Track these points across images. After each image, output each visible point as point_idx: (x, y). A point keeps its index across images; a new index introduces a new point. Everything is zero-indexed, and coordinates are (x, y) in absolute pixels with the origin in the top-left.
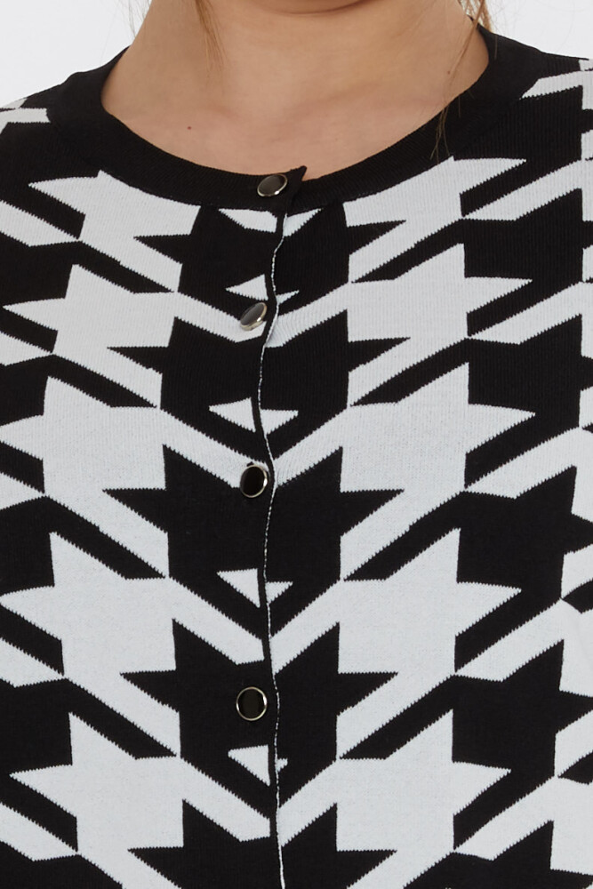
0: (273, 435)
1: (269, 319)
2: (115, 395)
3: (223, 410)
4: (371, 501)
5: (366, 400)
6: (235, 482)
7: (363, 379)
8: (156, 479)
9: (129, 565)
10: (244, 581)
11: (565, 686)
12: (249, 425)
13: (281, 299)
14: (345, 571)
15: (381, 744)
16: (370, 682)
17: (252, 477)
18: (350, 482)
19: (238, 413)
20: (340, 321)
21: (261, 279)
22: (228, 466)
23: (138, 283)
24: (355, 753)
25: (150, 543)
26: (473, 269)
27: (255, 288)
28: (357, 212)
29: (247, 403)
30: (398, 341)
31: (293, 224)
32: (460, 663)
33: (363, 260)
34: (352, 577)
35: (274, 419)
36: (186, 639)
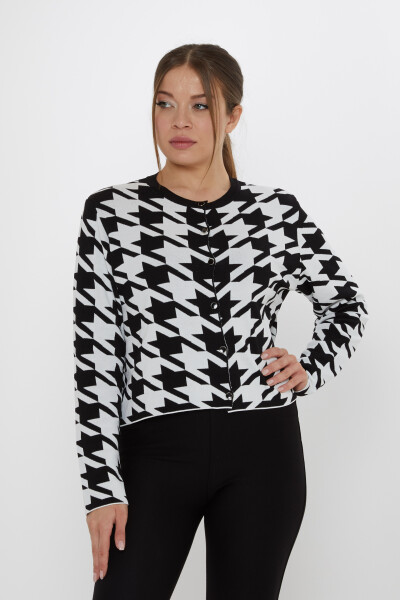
0: (214, 254)
1: (209, 231)
3: (202, 248)
4: (236, 266)
5: (232, 247)
6: (207, 262)
7: (231, 243)
8: (189, 261)
9: (185, 278)
10: (209, 281)
12: (208, 251)
13: (210, 227)
14: (231, 280)
16: (236, 302)
17: (210, 261)
18: (231, 262)
19: (205, 248)
20: (223, 232)
21: (205, 222)
22: (205, 259)
23: (178, 222)
24: (234, 316)
25: (189, 274)
27: (204, 224)
29: (207, 246)
30: (236, 236)
33: (223, 220)
34: (233, 281)
35: (214, 250)
36: (198, 292)
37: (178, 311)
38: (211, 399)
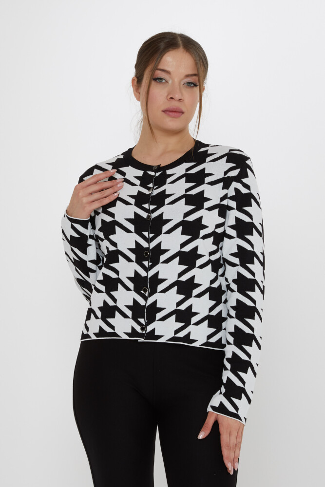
0: (152, 210)
1: (152, 190)
2: (127, 203)
3: (144, 206)
4: (168, 221)
5: (168, 204)
6: (145, 217)
7: (168, 201)
8: (132, 217)
9: (128, 231)
10: (146, 234)
11: (198, 253)
12: (148, 208)
13: (155, 187)
14: (163, 233)
15: (167, 261)
16: (166, 251)
17: (148, 217)
18: (164, 218)
19: (146, 206)
20: (164, 191)
21: (152, 184)
22: (144, 215)
23: (133, 184)
24: (163, 263)
25: (131, 227)
26: (187, 182)
27: (151, 185)
28: (168, 172)
29: (148, 204)
30: (174, 194)
31: (158, 174)
32: (181, 248)
33: (169, 180)
34: (164, 233)
35: (152, 207)
36: (137, 243)
37: (120, 257)
38: (130, 331)
